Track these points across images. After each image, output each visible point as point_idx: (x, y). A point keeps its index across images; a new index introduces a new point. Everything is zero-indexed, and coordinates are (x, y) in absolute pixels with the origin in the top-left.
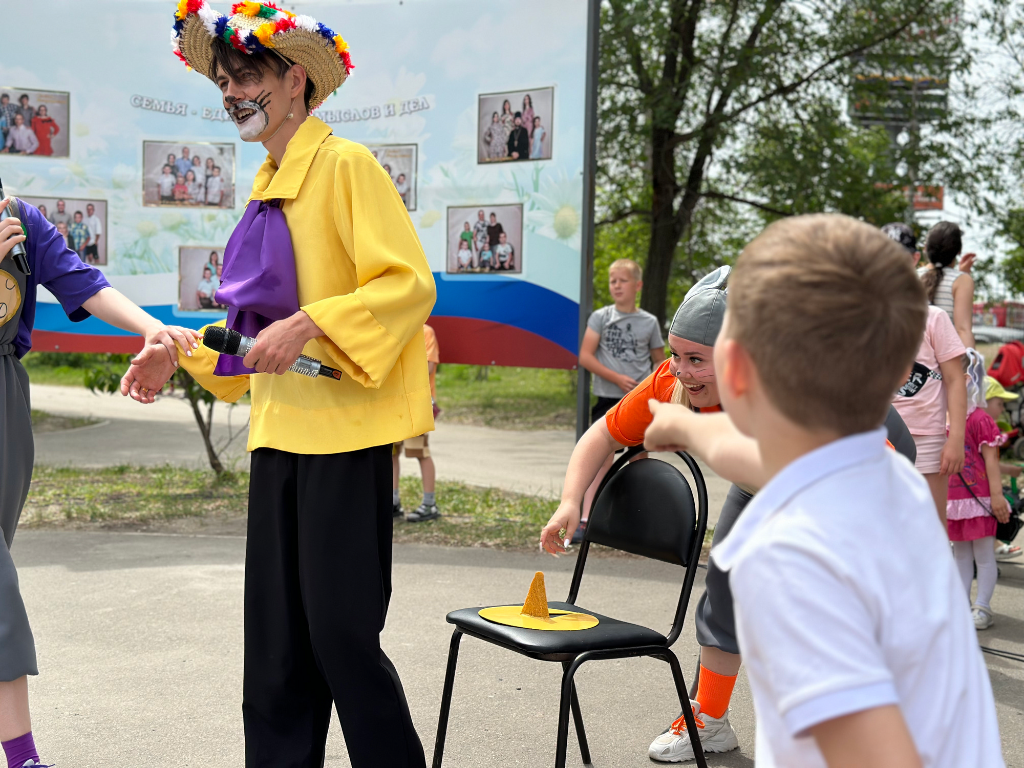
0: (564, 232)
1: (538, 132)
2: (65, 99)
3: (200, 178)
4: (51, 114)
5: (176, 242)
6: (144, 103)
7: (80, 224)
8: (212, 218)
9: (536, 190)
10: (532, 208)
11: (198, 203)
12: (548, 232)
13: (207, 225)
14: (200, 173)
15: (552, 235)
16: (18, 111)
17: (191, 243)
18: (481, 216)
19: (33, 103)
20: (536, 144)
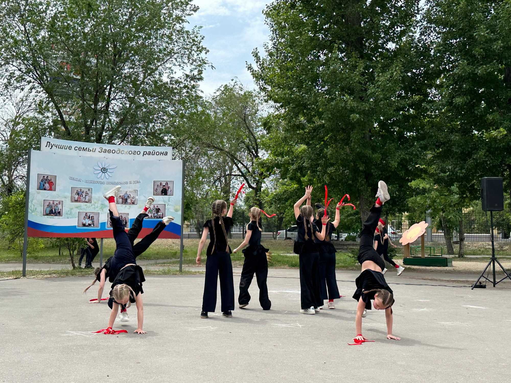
0: (176, 210)
1: (169, 190)
2: (55, 177)
3: (84, 196)
4: (52, 181)
5: (78, 211)
6: (72, 179)
7: (57, 207)
8: (86, 205)
9: (169, 201)
10: (168, 205)
11: (83, 202)
13: (85, 207)
14: (84, 195)
16: (46, 180)
17: (81, 211)
18: (154, 206)
19: (49, 178)
20: (169, 192)
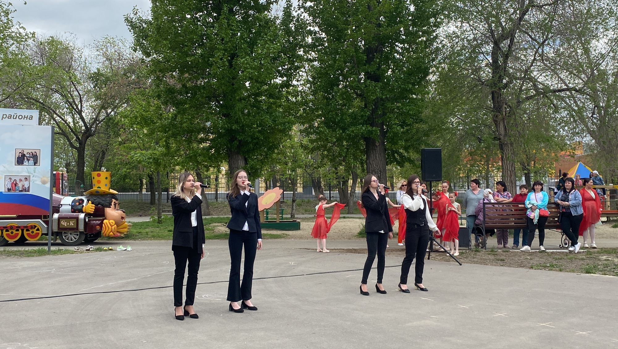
0: (44, 183)
10: (33, 176)
12: (39, 182)
15: (41, 183)
